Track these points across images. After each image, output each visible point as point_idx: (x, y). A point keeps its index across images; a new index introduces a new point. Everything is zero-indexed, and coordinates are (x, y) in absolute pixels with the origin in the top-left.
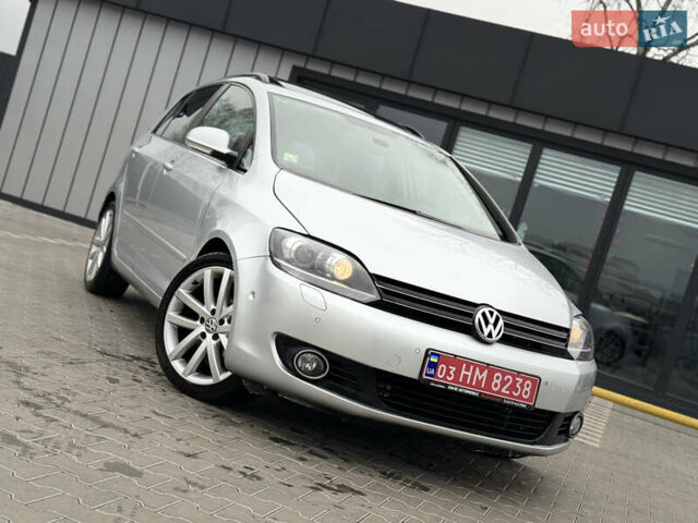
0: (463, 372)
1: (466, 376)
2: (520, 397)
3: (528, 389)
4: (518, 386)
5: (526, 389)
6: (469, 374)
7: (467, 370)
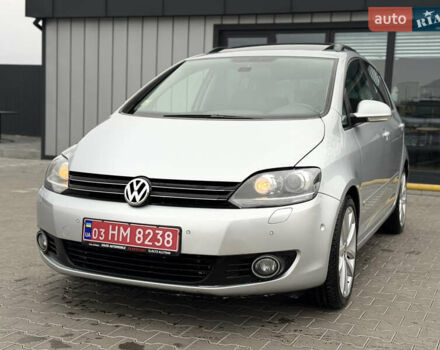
0: (111, 232)
1: (113, 235)
2: (163, 246)
3: (170, 239)
4: (159, 237)
5: (167, 239)
6: (116, 232)
7: (113, 229)
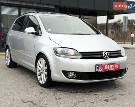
0: (104, 67)
2: (116, 68)
4: (115, 66)
